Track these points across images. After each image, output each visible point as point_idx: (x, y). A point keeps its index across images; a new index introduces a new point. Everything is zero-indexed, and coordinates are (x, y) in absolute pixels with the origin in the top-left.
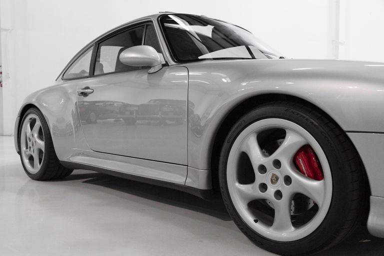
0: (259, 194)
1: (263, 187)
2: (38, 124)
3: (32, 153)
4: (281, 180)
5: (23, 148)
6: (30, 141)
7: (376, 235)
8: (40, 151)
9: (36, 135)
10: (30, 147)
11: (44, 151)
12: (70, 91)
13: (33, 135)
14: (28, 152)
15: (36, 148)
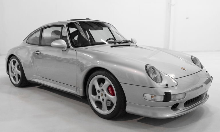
0: (98, 99)
1: (99, 97)
2: (17, 63)
3: (15, 76)
4: (104, 96)
5: (10, 73)
6: (13, 70)
7: (128, 113)
8: (18, 75)
9: (16, 68)
10: (14, 73)
11: (20, 75)
12: (30, 50)
13: (15, 68)
14: (13, 75)
15: (16, 73)
